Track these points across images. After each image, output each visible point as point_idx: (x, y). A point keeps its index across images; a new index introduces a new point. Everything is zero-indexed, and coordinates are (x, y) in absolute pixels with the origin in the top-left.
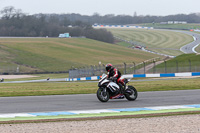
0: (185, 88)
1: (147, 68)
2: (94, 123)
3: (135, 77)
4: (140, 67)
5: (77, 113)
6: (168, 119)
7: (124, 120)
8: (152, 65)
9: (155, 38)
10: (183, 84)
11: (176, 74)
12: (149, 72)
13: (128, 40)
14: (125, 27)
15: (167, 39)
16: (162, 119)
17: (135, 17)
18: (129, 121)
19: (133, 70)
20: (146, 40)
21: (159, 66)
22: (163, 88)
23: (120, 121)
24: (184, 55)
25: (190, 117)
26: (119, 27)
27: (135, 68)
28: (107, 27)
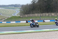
0: (13, 26)
8: (4, 19)
9: (5, 12)
10: (13, 25)
11: (11, 22)
12: (3, 21)
15: (8, 12)
16: (7, 35)
20: (2, 12)
21: (6, 20)
22: (7, 26)
24: (13, 16)
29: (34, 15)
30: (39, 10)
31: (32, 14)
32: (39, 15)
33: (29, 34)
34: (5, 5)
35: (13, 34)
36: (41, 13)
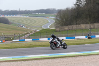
1: (26, 36)
3: (20, 41)
4: (22, 36)
6: (35, 61)
7: (14, 62)
8: (28, 35)
9: (29, 21)
10: (43, 44)
11: (40, 39)
12: (27, 38)
13: (16, 22)
14: (14, 16)
15: (35, 21)
16: (33, 61)
17: (20, 11)
18: (16, 63)
19: (19, 37)
20: (25, 22)
21: (31, 35)
22: (33, 46)
23: (12, 63)
26: (12, 16)
27: (20, 36)
28: (6, 16)
29: (78, 26)
30: (88, 19)
31: (76, 24)
32: (88, 26)
33: (71, 58)
34: (29, 11)
35: (44, 60)
36: (91, 23)
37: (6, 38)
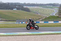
1: (40, 20)
2: (23, 36)
4: (38, 19)
5: (18, 33)
6: (46, 36)
8: (42, 19)
9: (42, 11)
10: (51, 25)
11: (49, 22)
14: (33, 7)
15: (46, 11)
17: (37, 4)
18: (34, 36)
19: (36, 20)
20: (40, 11)
21: (44, 19)
22: (45, 26)
23: (31, 36)
24: (51, 16)
25: (53, 35)
26: (32, 7)
28: (28, 7)
34: (43, 4)
37: (27, 20)
